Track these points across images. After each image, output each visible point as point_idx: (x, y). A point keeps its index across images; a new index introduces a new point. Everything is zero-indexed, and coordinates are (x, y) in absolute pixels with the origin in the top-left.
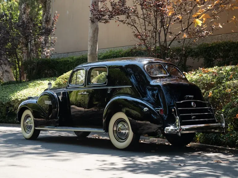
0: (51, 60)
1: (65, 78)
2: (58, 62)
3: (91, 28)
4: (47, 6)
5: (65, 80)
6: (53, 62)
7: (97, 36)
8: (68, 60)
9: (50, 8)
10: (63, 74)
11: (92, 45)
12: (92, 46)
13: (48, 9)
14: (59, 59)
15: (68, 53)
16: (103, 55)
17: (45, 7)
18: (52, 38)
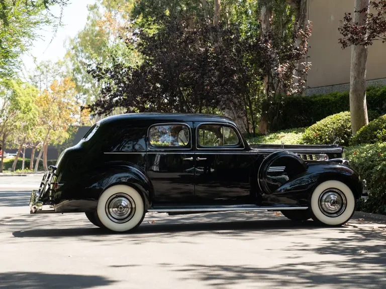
0: (303, 98)
1: (317, 130)
2: (313, 103)
3: (355, 50)
4: (302, 7)
5: (318, 132)
6: (305, 102)
7: (365, 61)
8: (328, 99)
9: (306, 11)
10: (316, 123)
11: (356, 75)
12: (355, 78)
13: (302, 13)
14: (315, 97)
15: (333, 85)
16: (382, 90)
17: (299, 9)
18: (302, 63)
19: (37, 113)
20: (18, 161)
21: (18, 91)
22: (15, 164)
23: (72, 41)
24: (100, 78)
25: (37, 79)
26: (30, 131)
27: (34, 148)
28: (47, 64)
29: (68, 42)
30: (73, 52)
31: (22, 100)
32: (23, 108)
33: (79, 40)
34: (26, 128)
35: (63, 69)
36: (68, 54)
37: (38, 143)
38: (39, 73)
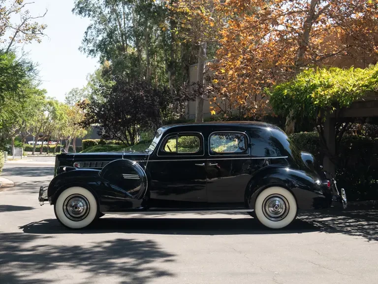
19: (67, 120)
20: (58, 147)
21: (56, 107)
22: (55, 149)
23: (91, 76)
24: (84, 108)
25: (70, 99)
26: (63, 130)
27: (67, 139)
28: (76, 90)
29: (89, 76)
30: (92, 83)
31: (58, 113)
32: (58, 117)
33: (95, 75)
34: (61, 129)
35: (86, 93)
36: (89, 83)
37: (69, 137)
38: (71, 95)
